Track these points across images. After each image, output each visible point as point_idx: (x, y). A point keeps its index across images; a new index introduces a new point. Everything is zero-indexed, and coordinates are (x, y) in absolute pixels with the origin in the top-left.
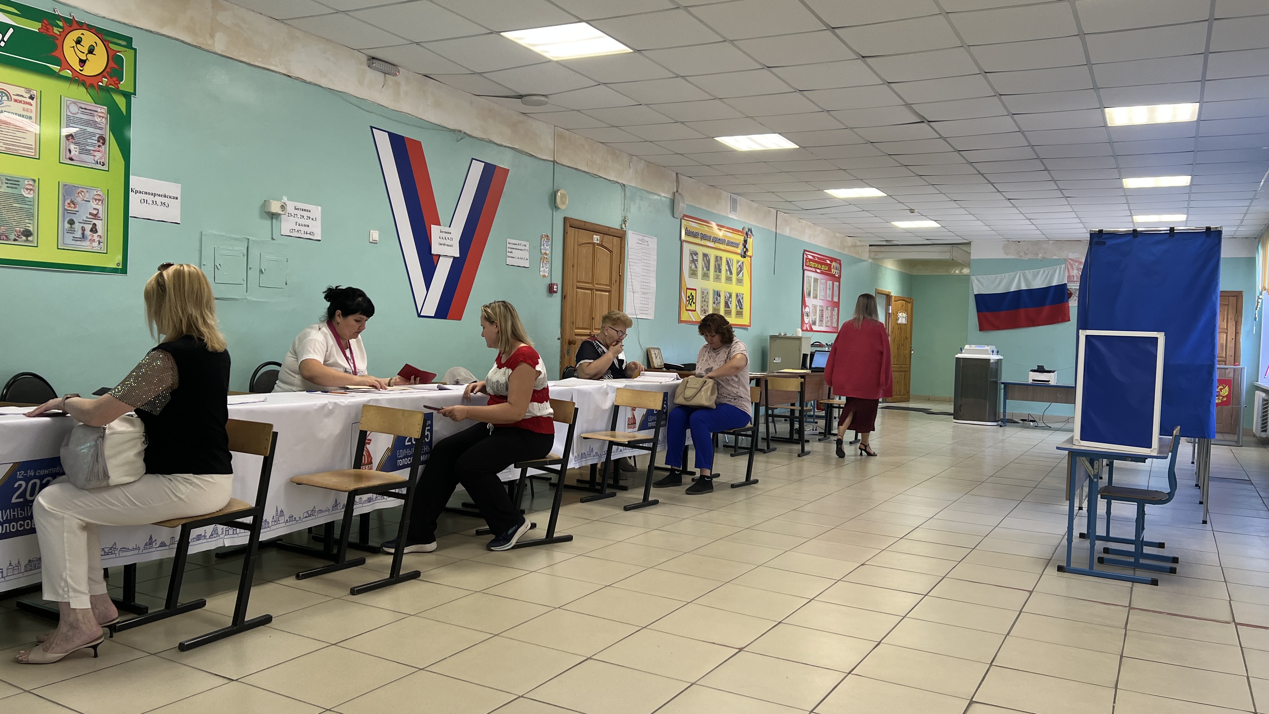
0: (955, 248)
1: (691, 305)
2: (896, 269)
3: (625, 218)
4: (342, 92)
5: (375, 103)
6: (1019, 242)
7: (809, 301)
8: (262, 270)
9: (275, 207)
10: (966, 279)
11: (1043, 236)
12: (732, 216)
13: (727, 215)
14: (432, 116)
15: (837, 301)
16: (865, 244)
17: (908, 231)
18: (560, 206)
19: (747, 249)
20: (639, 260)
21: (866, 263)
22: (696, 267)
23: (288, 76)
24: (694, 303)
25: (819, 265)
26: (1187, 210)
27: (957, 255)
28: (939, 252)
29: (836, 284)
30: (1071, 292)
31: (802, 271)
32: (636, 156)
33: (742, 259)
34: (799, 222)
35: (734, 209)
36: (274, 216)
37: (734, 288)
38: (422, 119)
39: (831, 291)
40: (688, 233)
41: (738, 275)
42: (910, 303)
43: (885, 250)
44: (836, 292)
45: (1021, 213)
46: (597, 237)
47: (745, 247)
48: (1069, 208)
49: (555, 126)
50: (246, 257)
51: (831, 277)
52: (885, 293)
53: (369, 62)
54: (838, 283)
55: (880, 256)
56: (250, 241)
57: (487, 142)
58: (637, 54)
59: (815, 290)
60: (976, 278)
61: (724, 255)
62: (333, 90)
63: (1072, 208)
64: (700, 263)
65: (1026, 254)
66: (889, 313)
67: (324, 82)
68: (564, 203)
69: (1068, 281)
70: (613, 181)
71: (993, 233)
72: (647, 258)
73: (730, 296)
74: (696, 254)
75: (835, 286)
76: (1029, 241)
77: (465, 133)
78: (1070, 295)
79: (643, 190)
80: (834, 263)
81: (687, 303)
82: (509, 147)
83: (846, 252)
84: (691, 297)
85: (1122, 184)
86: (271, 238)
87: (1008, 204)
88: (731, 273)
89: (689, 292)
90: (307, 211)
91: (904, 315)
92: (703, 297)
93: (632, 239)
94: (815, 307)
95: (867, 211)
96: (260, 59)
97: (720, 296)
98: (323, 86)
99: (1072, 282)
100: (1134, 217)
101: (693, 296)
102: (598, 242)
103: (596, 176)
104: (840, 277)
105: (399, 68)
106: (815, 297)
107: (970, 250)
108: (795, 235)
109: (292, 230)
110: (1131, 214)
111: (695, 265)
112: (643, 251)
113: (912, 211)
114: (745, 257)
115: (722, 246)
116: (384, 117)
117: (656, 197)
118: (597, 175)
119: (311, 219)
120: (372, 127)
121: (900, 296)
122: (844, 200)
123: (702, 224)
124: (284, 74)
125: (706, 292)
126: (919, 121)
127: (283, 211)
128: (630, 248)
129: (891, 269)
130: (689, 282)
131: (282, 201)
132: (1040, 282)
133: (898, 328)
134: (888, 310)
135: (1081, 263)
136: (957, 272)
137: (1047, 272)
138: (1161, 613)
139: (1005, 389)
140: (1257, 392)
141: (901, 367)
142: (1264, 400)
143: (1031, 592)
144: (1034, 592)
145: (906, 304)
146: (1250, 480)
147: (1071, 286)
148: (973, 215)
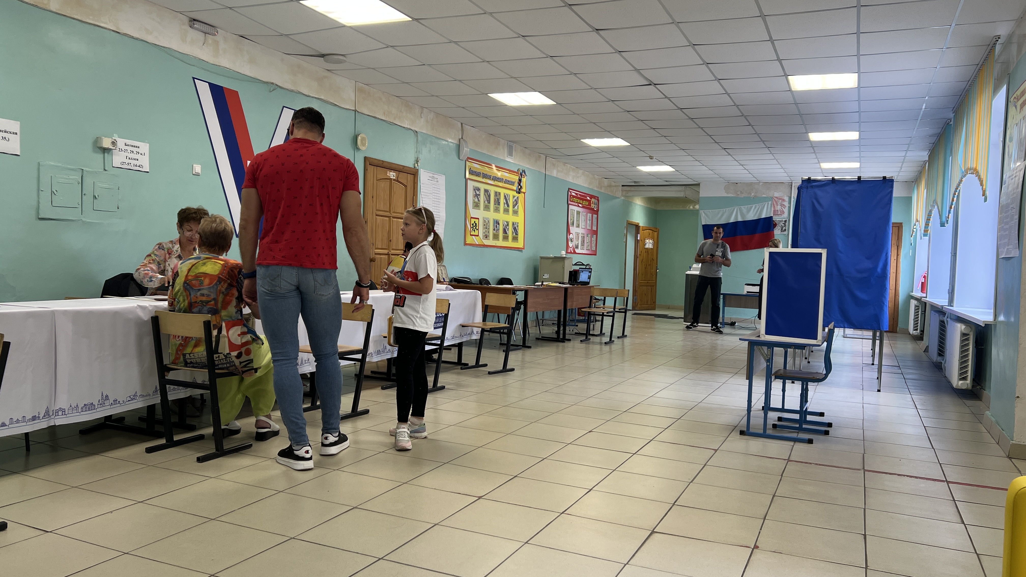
0: (688, 188)
1: (474, 231)
2: (642, 204)
3: (417, 159)
4: (167, 48)
5: (195, 58)
6: (736, 184)
7: (573, 230)
8: (95, 196)
9: (106, 143)
10: (696, 213)
11: (754, 179)
12: (509, 159)
13: (504, 159)
14: (247, 70)
15: (595, 229)
16: (618, 185)
17: (650, 174)
18: (360, 147)
19: (521, 187)
20: (430, 194)
21: (617, 200)
22: (479, 201)
23: (117, 32)
24: (477, 230)
25: (581, 201)
26: (860, 159)
27: (688, 193)
28: (675, 191)
29: (595, 216)
30: (776, 223)
31: (567, 205)
32: (426, 108)
33: (517, 195)
34: (564, 165)
35: (510, 154)
36: (105, 150)
37: (511, 218)
38: (238, 72)
39: (591, 221)
40: (471, 173)
41: (514, 207)
42: (656, 232)
43: (634, 189)
44: (595, 223)
45: (735, 160)
46: (393, 174)
47: (520, 185)
48: (771, 157)
49: (356, 82)
50: (80, 185)
51: (591, 211)
52: (634, 224)
53: (190, 23)
54: (596, 216)
55: (630, 194)
56: (84, 172)
57: (296, 93)
58: (415, 22)
59: (578, 221)
60: (703, 212)
61: (503, 191)
62: (158, 45)
63: (774, 156)
64: (482, 198)
65: (741, 193)
66: (638, 240)
67: (150, 39)
68: (364, 145)
69: (773, 215)
70: (407, 128)
71: (716, 176)
72: (437, 192)
73: (508, 225)
74: (479, 189)
75: (594, 217)
76: (744, 183)
77: (277, 85)
78: (775, 225)
79: (433, 136)
80: (593, 199)
81: (472, 229)
82: (316, 98)
83: (602, 191)
84: (474, 225)
85: (808, 136)
86: (103, 169)
87: (724, 152)
88: (508, 206)
89: (473, 220)
90: (137, 147)
91: (651, 241)
92: (485, 225)
93: (424, 176)
94: (578, 234)
95: (616, 157)
96: (91, 17)
97: (499, 224)
98: (149, 42)
99: (777, 215)
100: (821, 164)
101: (476, 224)
102: (395, 178)
103: (391, 124)
104: (598, 210)
105: (217, 29)
106: (578, 226)
107: (699, 190)
108: (561, 176)
109: (123, 163)
110: (818, 161)
111: (478, 198)
112: (434, 186)
113: (651, 158)
114: (520, 193)
115: (500, 184)
116: (205, 70)
117: (444, 142)
118: (393, 123)
119: (140, 153)
120: (194, 78)
121: (647, 226)
122: (597, 148)
123: (484, 166)
124: (113, 31)
125: (487, 221)
126: (648, 84)
127: (113, 146)
128: (423, 184)
129: (640, 205)
130: (473, 212)
131: (113, 138)
132: (753, 215)
133: (646, 252)
134: (636, 237)
135: (784, 200)
136: (691, 207)
137: (757, 207)
138: (811, 463)
139: (724, 299)
140: (911, 300)
141: (648, 282)
142: (916, 306)
143: (716, 451)
144: (718, 451)
145: (652, 232)
146: (899, 366)
147: (776, 218)
148: (699, 161)
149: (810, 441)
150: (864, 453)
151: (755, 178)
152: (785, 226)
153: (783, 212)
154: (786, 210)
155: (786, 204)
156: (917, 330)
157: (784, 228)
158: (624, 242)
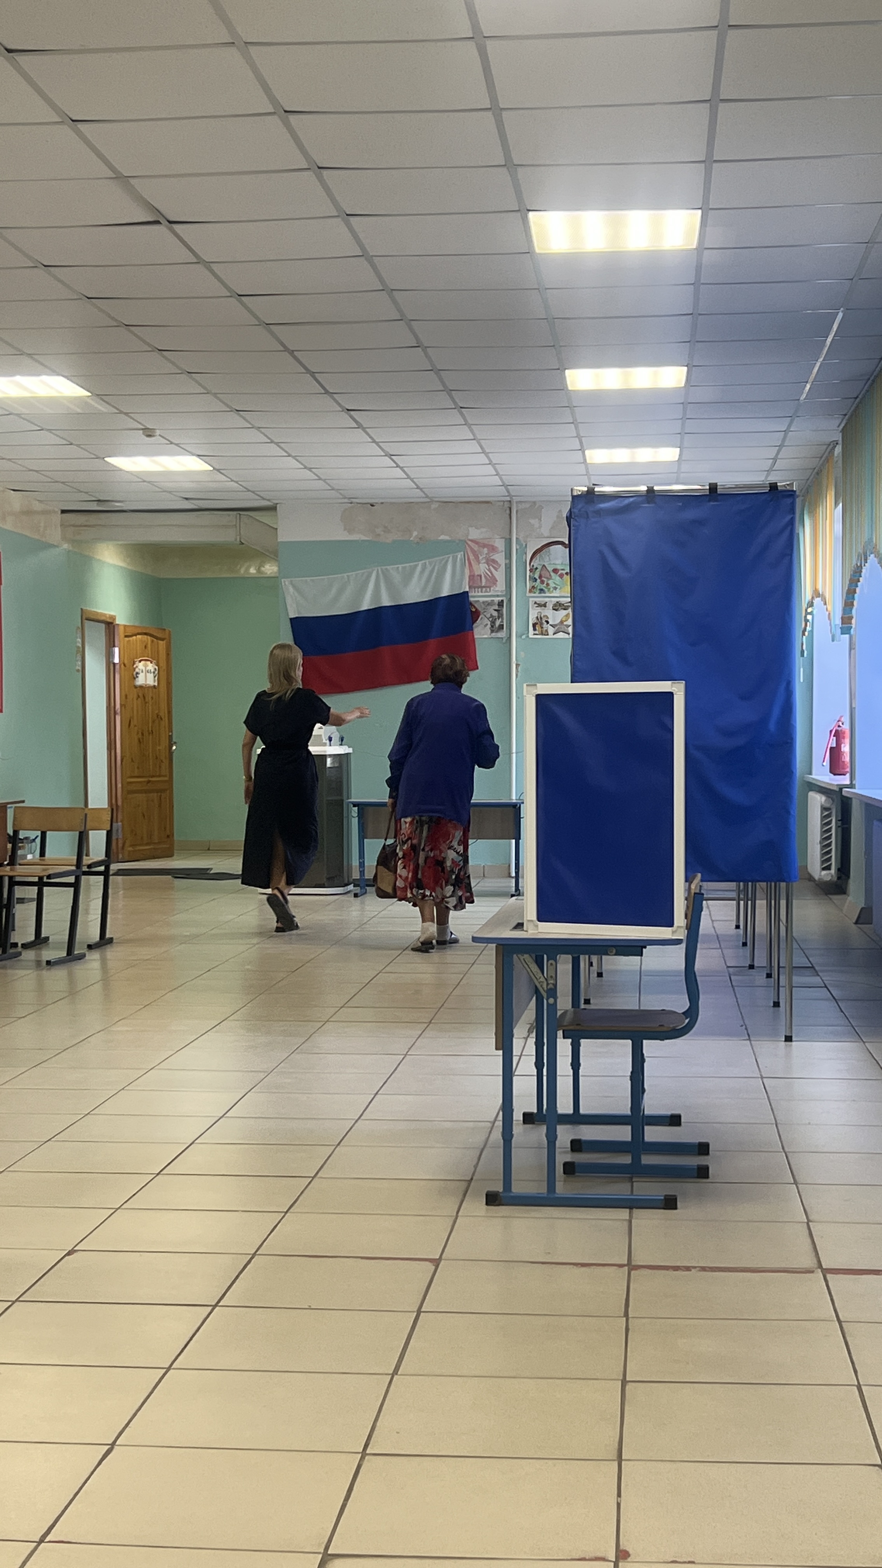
0: (244, 518)
2: (121, 564)
6: (372, 505)
10: (272, 585)
11: (418, 492)
16: (50, 508)
17: (142, 478)
26: (680, 439)
27: (249, 533)
28: (212, 526)
30: (476, 610)
42: (162, 640)
43: (97, 522)
45: (374, 442)
48: (465, 432)
52: (103, 618)
55: (85, 535)
60: (291, 583)
63: (472, 432)
65: (387, 530)
66: (114, 664)
69: (470, 587)
71: (321, 485)
76: (391, 503)
78: (475, 615)
85: (564, 379)
87: (345, 420)
91: (151, 666)
95: (47, 432)
99: (478, 588)
100: (587, 452)
107: (277, 523)
110: (581, 444)
113: (149, 433)
121: (137, 624)
126: (150, 220)
129: (115, 566)
132: (418, 591)
133: (139, 696)
134: (109, 655)
135: (493, 549)
136: (252, 571)
137: (429, 568)
138: (688, 1269)
139: (361, 816)
140: (811, 794)
141: (149, 782)
142: (824, 809)
143: (436, 1262)
144: (442, 1263)
145: (152, 641)
146: (813, 967)
147: (477, 597)
148: (277, 444)
149: (670, 1203)
150: (809, 1221)
151: (421, 489)
152: (500, 616)
153: (493, 581)
154: (500, 575)
155: (500, 558)
156: (830, 869)
157: (498, 623)
158: (78, 671)
